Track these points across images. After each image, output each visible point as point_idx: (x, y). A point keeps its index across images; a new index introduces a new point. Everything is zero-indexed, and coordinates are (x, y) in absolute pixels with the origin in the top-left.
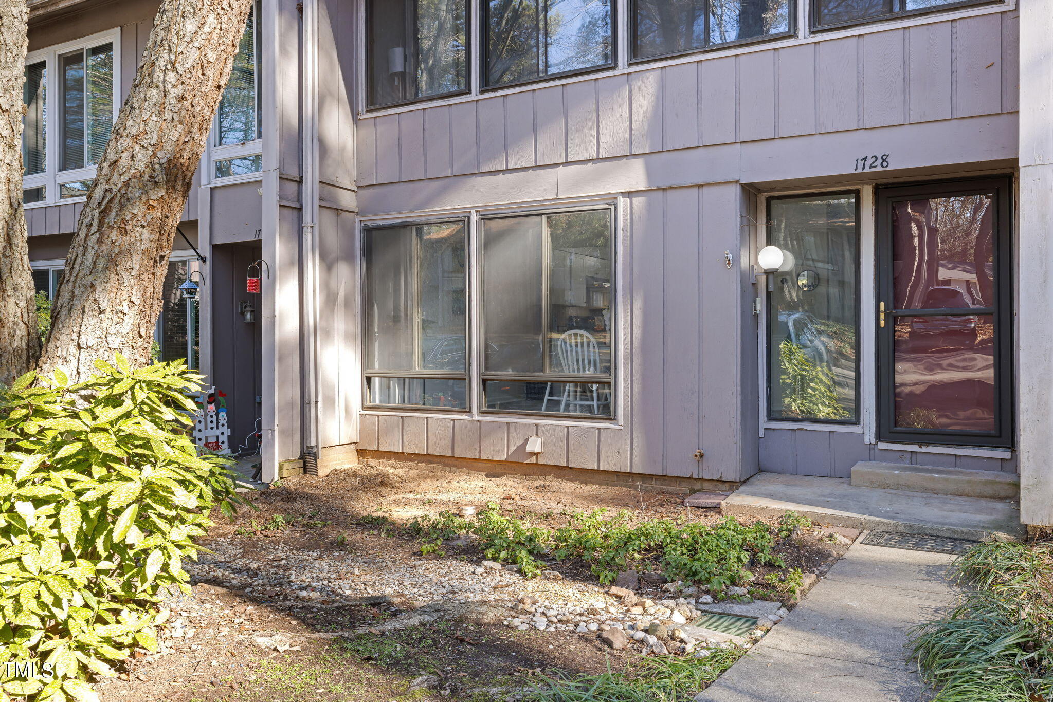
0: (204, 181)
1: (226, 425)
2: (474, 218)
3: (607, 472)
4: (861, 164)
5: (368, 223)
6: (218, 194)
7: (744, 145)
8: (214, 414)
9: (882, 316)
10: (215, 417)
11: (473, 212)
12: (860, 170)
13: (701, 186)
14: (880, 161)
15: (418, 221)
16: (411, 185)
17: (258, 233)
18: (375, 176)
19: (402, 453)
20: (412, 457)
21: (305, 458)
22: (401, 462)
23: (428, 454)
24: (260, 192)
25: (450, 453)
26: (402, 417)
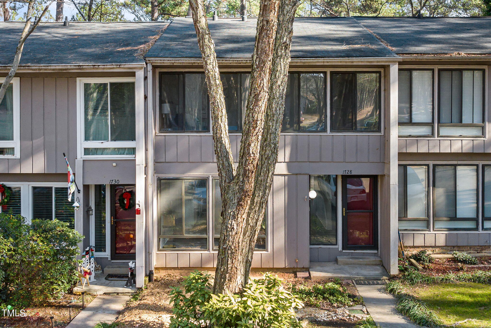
0: (79, 156)
1: (94, 263)
2: (211, 179)
3: (264, 268)
4: (344, 172)
5: (160, 177)
6: (86, 163)
7: (310, 163)
8: (88, 259)
9: (344, 213)
10: (89, 260)
11: (211, 176)
12: (344, 174)
13: (297, 174)
14: (349, 172)
15: (185, 178)
16: (181, 164)
17: (111, 181)
18: (164, 159)
19: (178, 267)
20: (182, 268)
21: (150, 275)
22: (176, 271)
23: (190, 267)
24: (114, 164)
25: (200, 266)
26: (177, 254)
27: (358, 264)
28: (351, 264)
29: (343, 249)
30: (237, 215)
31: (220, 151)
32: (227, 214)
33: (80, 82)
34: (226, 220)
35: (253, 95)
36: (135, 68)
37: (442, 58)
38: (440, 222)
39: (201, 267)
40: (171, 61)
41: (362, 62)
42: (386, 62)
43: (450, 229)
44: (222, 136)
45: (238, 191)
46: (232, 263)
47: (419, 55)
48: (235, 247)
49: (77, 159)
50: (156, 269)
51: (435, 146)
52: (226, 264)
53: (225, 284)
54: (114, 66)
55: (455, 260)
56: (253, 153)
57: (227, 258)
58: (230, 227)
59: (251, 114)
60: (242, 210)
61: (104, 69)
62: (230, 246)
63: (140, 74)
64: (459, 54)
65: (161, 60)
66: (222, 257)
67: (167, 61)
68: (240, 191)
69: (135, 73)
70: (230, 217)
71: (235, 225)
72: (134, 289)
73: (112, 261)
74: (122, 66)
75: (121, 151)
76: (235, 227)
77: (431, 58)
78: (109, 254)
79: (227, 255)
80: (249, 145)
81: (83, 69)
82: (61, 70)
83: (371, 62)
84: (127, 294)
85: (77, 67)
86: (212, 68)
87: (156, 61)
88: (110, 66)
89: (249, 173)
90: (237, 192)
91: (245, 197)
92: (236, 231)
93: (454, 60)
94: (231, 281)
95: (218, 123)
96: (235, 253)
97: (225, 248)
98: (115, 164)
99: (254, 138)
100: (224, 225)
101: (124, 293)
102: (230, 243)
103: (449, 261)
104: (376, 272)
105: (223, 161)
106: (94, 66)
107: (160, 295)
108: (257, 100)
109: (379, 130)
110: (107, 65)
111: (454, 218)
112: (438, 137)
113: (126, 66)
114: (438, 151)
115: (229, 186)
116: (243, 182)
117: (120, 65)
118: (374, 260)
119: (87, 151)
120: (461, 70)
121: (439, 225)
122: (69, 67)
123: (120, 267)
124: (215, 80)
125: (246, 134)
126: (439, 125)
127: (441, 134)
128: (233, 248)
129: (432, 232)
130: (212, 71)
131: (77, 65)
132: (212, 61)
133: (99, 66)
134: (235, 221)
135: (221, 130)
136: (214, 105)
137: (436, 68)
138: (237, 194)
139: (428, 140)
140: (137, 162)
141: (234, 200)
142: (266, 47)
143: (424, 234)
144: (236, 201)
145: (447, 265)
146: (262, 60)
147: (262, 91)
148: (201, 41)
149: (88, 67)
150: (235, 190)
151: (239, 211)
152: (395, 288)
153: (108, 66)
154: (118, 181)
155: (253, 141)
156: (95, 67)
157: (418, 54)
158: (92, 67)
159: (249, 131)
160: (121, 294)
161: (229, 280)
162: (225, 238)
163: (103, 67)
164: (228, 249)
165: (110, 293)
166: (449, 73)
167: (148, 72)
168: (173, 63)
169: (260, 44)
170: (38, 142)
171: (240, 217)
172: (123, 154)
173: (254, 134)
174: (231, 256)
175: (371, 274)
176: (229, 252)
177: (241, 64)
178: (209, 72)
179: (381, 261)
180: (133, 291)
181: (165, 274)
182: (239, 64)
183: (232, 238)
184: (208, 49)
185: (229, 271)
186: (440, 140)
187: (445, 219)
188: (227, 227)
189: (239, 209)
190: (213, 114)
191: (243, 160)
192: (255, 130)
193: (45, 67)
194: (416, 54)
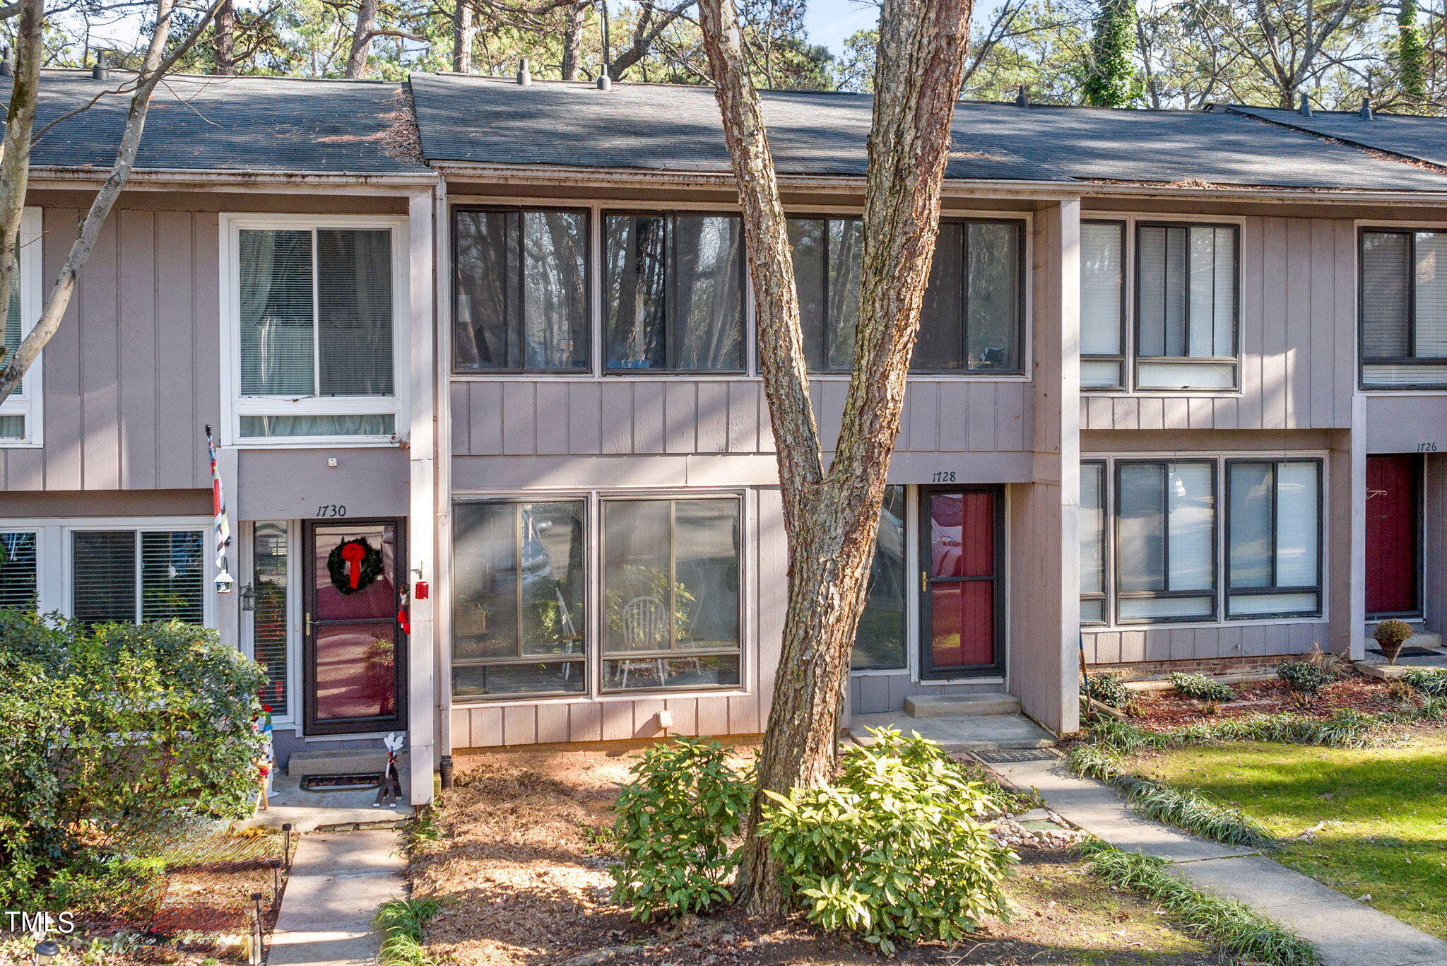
0: (225, 440)
2: (595, 499)
3: (734, 735)
4: (937, 477)
6: (248, 460)
9: (924, 583)
11: (594, 493)
12: (936, 482)
14: (949, 476)
15: (524, 499)
16: (514, 460)
17: (323, 510)
18: (466, 446)
19: (504, 746)
20: (514, 748)
21: (443, 768)
22: (498, 756)
23: (537, 744)
24: (332, 462)
25: (564, 739)
26: (503, 708)
27: (964, 714)
28: (946, 714)
29: (922, 676)
30: (843, 570)
31: (787, 395)
32: (815, 567)
33: (230, 227)
34: (811, 585)
35: (900, 240)
36: (407, 187)
37: (1159, 192)
38: (1132, 602)
39: (569, 743)
40: (504, 173)
41: (995, 190)
42: (1054, 192)
43: (1157, 620)
44: (793, 354)
45: (846, 502)
46: (824, 701)
47: (1108, 183)
48: (833, 658)
49: (220, 447)
50: (459, 751)
51: (1127, 414)
52: (809, 706)
53: (802, 760)
54: (351, 180)
55: (1180, 693)
56: (893, 398)
57: (810, 690)
58: (822, 602)
59: (892, 292)
60: (855, 557)
61: (315, 186)
62: (821, 655)
63: (420, 204)
64: (1197, 184)
65: (475, 169)
66: (798, 688)
67: (490, 174)
68: (853, 502)
69: (406, 200)
70: (822, 576)
71: (836, 597)
72: (402, 811)
73: (308, 739)
74: (374, 180)
75: (348, 424)
76: (836, 603)
77: (1134, 191)
78: (299, 720)
79: (810, 680)
80: (885, 376)
81: (255, 184)
82: (188, 185)
83: (1017, 192)
84: (383, 825)
85: (240, 178)
86: (761, 167)
87: (461, 172)
88: (337, 180)
89: (880, 454)
90: (845, 505)
91: (867, 519)
92: (838, 614)
93: (1184, 199)
94: (817, 751)
95: (781, 319)
96: (833, 673)
97: (807, 663)
98: (335, 460)
99: (897, 357)
100: (804, 599)
101: (374, 823)
102: (823, 648)
103: (1166, 697)
104: (1017, 730)
105: (797, 425)
106: (291, 176)
107: (497, 819)
108: (913, 254)
109: (1020, 370)
110: (328, 176)
111: (1163, 592)
112: (1134, 390)
113: (385, 180)
114: (1134, 426)
115: (817, 492)
116: (864, 477)
117: (366, 177)
118: (1001, 700)
119: (250, 425)
120: (1186, 227)
121: (1128, 611)
122: (214, 178)
123: (334, 755)
124: (771, 201)
125: (875, 347)
126: (1137, 361)
127: (1143, 383)
128: (828, 659)
129: (1113, 628)
130: (763, 177)
131: (240, 171)
132: (760, 149)
133: (304, 176)
134: (836, 585)
135: (790, 338)
136: (768, 270)
137: (1131, 218)
138: (842, 513)
139: (1113, 398)
140: (414, 453)
141: (836, 530)
142: (941, 109)
143: (1096, 634)
144: (840, 531)
145: (1165, 706)
146: (932, 146)
147: (926, 230)
148: (730, 94)
149: (272, 179)
150: (836, 500)
151: (848, 556)
152: (1100, 762)
153: (331, 180)
154: (342, 509)
155: (894, 365)
156: (293, 179)
157: (1103, 179)
158: (284, 179)
159: (887, 339)
160: (365, 827)
161: (811, 749)
162: (806, 633)
163: (317, 179)
164: (816, 664)
165: (335, 826)
166: (1160, 233)
167: (438, 201)
168: (506, 179)
169: (927, 100)
170: (101, 396)
171: (850, 574)
172: (356, 433)
173: (900, 347)
174: (822, 681)
175: (1009, 736)
176: (819, 671)
177: (690, 188)
178: (753, 177)
179: (1019, 703)
180: (402, 817)
181: (473, 766)
182: (686, 188)
183: (826, 633)
184: (751, 115)
185: (815, 725)
186: (1138, 398)
187: (1145, 594)
188: (814, 603)
189: (850, 552)
190: (763, 295)
191: (865, 417)
192: (901, 336)
193: (140, 177)
194: (1098, 179)
